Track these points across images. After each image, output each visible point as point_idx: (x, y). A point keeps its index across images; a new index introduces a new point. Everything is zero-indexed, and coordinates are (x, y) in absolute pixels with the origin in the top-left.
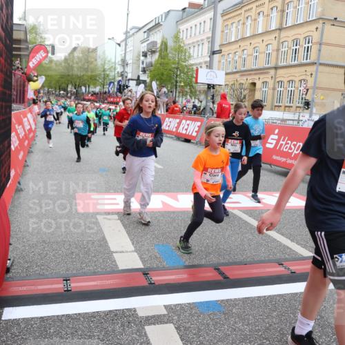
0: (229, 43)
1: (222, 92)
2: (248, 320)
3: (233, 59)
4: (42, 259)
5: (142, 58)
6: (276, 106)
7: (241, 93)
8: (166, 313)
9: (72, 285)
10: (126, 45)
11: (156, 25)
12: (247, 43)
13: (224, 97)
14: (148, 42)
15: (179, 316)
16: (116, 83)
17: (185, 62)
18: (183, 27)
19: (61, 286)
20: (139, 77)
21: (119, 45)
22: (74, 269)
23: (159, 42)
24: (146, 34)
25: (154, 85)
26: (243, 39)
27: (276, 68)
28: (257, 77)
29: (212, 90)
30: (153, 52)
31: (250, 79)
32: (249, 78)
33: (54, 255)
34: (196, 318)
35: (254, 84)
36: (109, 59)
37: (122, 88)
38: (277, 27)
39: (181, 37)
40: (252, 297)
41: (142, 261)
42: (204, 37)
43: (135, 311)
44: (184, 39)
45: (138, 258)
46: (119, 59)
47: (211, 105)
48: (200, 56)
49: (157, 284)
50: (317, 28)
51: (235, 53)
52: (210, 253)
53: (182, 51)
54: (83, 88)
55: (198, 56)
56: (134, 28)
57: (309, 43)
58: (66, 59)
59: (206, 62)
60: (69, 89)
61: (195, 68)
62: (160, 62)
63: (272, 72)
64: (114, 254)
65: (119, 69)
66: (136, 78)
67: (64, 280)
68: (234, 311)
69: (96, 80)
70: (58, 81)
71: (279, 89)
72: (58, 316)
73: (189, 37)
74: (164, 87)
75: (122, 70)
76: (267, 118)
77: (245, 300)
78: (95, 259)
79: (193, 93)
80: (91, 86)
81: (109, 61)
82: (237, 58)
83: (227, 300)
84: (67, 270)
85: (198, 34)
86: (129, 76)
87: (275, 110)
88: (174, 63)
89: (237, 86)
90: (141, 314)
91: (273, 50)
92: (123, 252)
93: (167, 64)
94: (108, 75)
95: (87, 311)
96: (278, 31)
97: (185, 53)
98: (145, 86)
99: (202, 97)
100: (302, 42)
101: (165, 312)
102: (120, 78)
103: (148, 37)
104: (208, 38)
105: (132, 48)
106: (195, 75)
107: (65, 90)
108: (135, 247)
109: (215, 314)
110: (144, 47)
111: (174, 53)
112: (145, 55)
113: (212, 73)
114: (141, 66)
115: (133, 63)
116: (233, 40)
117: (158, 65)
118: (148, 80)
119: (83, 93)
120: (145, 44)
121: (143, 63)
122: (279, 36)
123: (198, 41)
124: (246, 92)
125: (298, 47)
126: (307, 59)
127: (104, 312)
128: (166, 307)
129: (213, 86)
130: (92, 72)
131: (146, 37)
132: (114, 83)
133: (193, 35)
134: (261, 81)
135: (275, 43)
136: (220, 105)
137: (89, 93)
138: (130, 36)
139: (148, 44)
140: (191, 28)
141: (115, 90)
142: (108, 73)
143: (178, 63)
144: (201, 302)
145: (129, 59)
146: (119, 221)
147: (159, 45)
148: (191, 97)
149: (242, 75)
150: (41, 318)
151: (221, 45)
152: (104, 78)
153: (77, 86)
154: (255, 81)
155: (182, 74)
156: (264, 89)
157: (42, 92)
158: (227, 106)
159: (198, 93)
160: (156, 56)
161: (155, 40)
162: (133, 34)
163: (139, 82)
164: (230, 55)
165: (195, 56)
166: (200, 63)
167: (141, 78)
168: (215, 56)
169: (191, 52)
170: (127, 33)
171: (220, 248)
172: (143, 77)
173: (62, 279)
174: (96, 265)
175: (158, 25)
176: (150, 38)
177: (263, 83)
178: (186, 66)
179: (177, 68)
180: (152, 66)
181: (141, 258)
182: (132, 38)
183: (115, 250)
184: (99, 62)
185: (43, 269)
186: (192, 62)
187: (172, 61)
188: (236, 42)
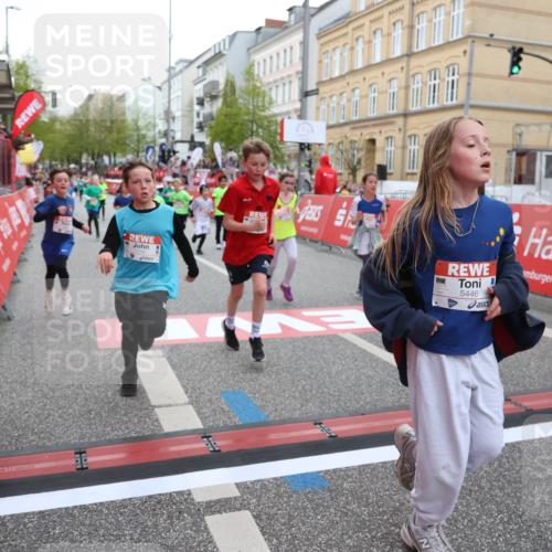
0: (332, 80)
1: (323, 154)
2: (368, 498)
3: (338, 104)
4: (41, 423)
5: (197, 108)
6: (408, 174)
7: (353, 155)
8: (239, 494)
9: (90, 460)
10: (170, 87)
11: (216, 55)
12: (359, 78)
13: (325, 162)
14: (204, 83)
15: (259, 498)
16: (157, 149)
17: (263, 111)
18: (258, 57)
19: (73, 462)
20: (192, 137)
21: (160, 88)
22: (91, 436)
23: (222, 82)
24: (201, 70)
25: (217, 148)
26: (353, 72)
27: (406, 115)
28: (376, 130)
29: (307, 152)
30: (213, 98)
31: (367, 134)
32: (365, 131)
33: (60, 417)
34: (285, 499)
35: (373, 141)
36: (144, 110)
37: (166, 155)
38: (405, 52)
39: (256, 72)
40: (372, 464)
41: (201, 419)
42: (292, 72)
43: (189, 494)
44: (261, 75)
45: (195, 414)
46: (160, 110)
47: (306, 175)
48: (287, 101)
49: (224, 451)
50: (465, 52)
51: (341, 94)
52: (307, 401)
53: (258, 94)
54: (106, 159)
55: (283, 101)
56: (181, 61)
57: (453, 74)
58: (76, 114)
59: (296, 111)
60: (83, 161)
61: (279, 119)
62: (224, 112)
63: (400, 121)
64: (156, 410)
65: (161, 126)
66: (189, 139)
67: (76, 453)
68: (345, 485)
69: (125, 144)
70: (65, 149)
71: (412, 147)
72: (66, 509)
73: (268, 72)
74: (231, 150)
75: (166, 128)
76: (393, 191)
77: (362, 469)
78: (125, 419)
79: (280, 159)
80: (119, 154)
81: (145, 115)
82: (344, 101)
83: (335, 471)
84: (82, 437)
85: (281, 66)
86: (178, 136)
87: (406, 179)
88: (247, 114)
89: (347, 145)
90: (199, 498)
91: (400, 88)
92: (170, 405)
93: (237, 115)
94: (144, 136)
95: (113, 499)
96: (405, 58)
97: (264, 97)
98: (205, 151)
99: (293, 164)
100: (444, 73)
101: (236, 493)
102: (163, 140)
103: (204, 74)
104: (297, 73)
105: (180, 93)
106: (279, 131)
107: (77, 162)
108: (190, 397)
109: (315, 493)
110: (199, 91)
111: (246, 97)
112: (201, 102)
113: (306, 126)
114: (196, 120)
115: (183, 116)
116: (337, 74)
117: (223, 117)
118: (207, 142)
119: (106, 167)
120: (200, 86)
121: (198, 115)
122: (408, 65)
123: (283, 78)
124: (361, 154)
125: (437, 82)
126: (452, 99)
127: (141, 499)
128: (238, 485)
129: (309, 147)
130: (118, 132)
131: (201, 74)
132: (153, 148)
133: (274, 69)
134: (384, 135)
135: (402, 76)
136: (320, 174)
137: (115, 165)
138: (176, 75)
139: (205, 86)
140: (271, 58)
141: (157, 159)
142: (144, 132)
143: (254, 113)
144: (293, 476)
145: (177, 110)
146: (164, 359)
147: (221, 87)
148: (275, 165)
149: (353, 128)
150: (40, 512)
151: (320, 83)
152: (138, 141)
153: (96, 156)
154: (375, 137)
155: (260, 130)
156: (389, 149)
157: (40, 166)
158: (331, 176)
159: (286, 158)
160: (219, 103)
161: (216, 79)
162: (181, 71)
163: (193, 145)
164: (334, 98)
165: (280, 101)
166: (288, 113)
167: (197, 139)
168: (309, 98)
169: (274, 96)
170: (170, 69)
171: (323, 392)
172: (200, 137)
173: (73, 452)
174: (127, 428)
175: (219, 55)
176: (207, 76)
177: (387, 138)
178: (266, 117)
179: (252, 122)
180: (212, 119)
181: (199, 413)
182: (179, 77)
183: (157, 404)
184: (129, 117)
185: (43, 438)
186: (275, 110)
187: (244, 110)
188: (342, 77)
